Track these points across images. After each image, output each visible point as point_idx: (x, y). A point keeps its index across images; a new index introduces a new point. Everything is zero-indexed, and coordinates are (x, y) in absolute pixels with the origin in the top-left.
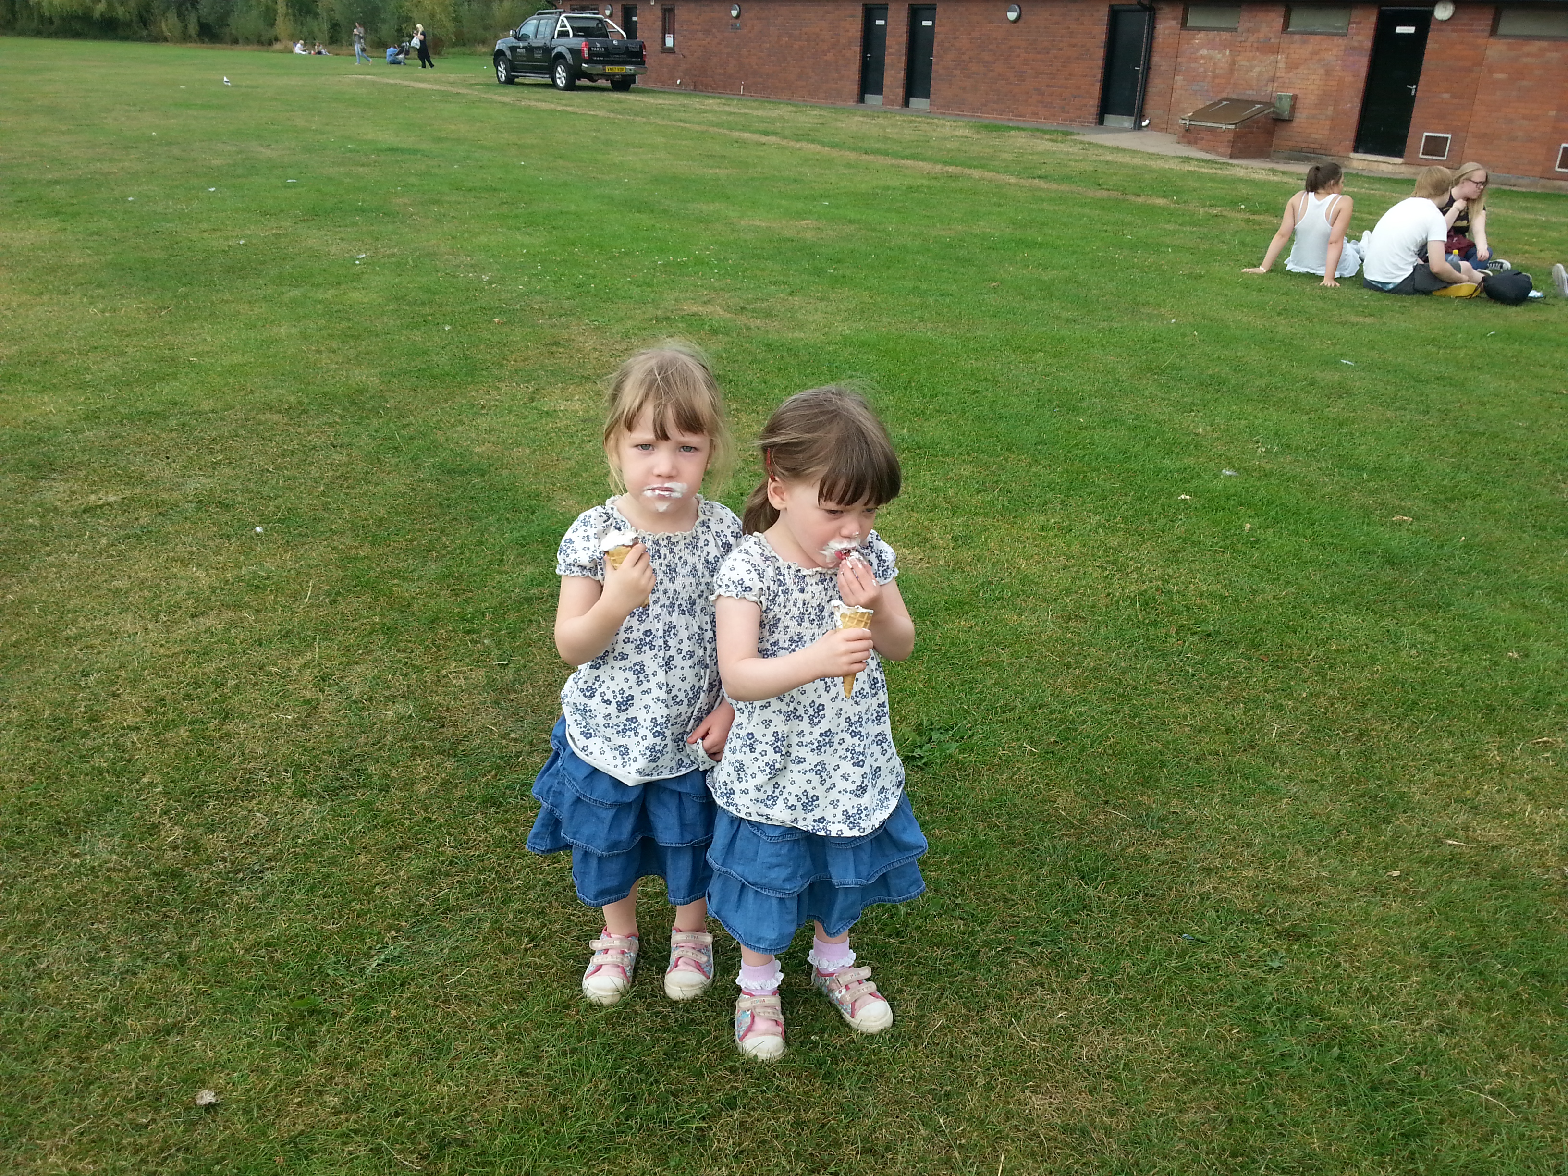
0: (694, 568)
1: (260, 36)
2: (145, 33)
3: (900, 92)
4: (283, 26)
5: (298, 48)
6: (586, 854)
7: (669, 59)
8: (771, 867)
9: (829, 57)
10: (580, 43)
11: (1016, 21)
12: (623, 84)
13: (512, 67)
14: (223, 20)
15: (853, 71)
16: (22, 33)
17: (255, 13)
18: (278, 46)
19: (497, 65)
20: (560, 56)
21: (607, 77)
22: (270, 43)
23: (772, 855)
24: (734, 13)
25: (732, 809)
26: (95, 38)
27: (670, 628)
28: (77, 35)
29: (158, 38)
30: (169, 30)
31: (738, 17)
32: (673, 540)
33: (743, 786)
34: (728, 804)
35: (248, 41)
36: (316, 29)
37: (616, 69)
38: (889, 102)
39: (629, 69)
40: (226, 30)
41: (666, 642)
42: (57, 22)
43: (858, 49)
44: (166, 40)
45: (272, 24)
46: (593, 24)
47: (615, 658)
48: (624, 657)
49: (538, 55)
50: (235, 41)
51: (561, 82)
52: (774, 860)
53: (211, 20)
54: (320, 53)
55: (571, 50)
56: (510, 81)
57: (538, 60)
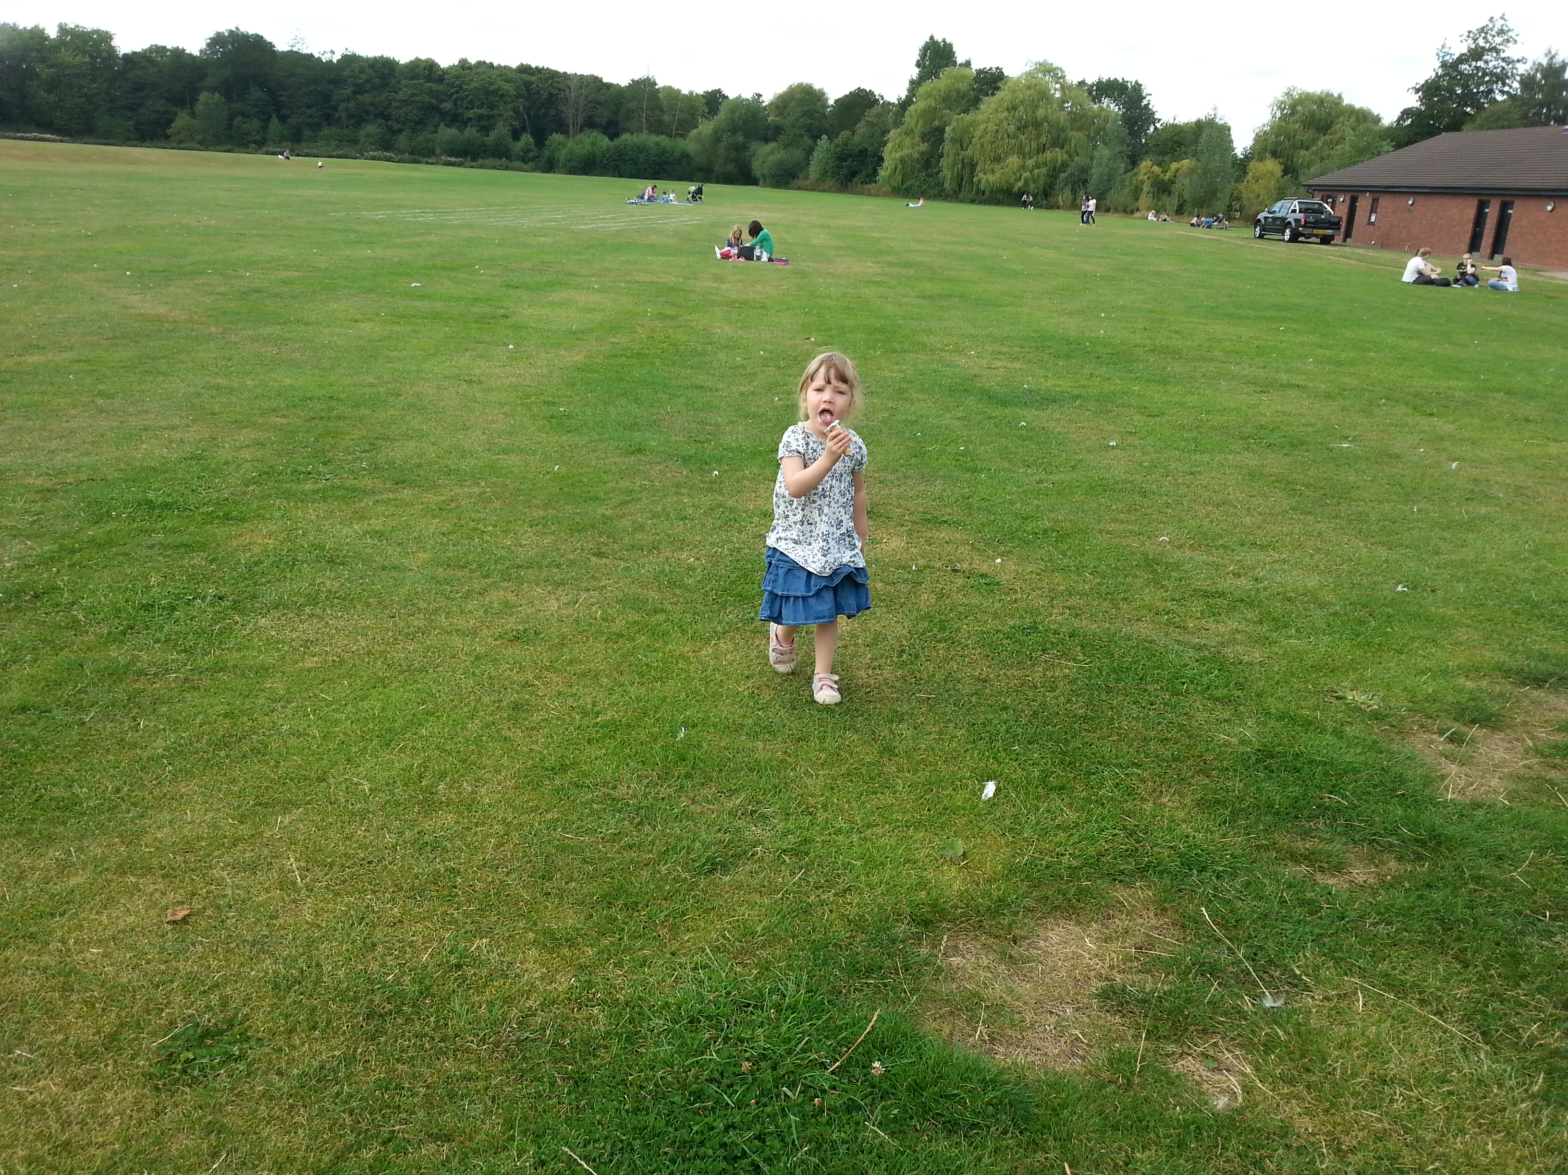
1: (1126, 207)
3: (1489, 250)
4: (1144, 200)
5: (1151, 216)
7: (1370, 229)
9: (1456, 229)
10: (1301, 216)
11: (1552, 211)
12: (1326, 240)
13: (1263, 229)
15: (1467, 239)
16: (962, 201)
17: (1127, 190)
18: (1137, 215)
19: (1256, 228)
20: (1289, 223)
21: (1316, 236)
22: (1132, 212)
24: (1410, 202)
26: (1009, 205)
28: (998, 203)
29: (1053, 207)
30: (1063, 202)
31: (1412, 205)
35: (1116, 210)
36: (1167, 203)
37: (1321, 232)
38: (1482, 257)
39: (1329, 232)
42: (987, 193)
44: (1058, 208)
45: (1137, 200)
46: (1316, 206)
49: (1278, 223)
51: (1287, 238)
54: (1165, 220)
55: (1295, 220)
56: (1261, 237)
57: (1278, 225)
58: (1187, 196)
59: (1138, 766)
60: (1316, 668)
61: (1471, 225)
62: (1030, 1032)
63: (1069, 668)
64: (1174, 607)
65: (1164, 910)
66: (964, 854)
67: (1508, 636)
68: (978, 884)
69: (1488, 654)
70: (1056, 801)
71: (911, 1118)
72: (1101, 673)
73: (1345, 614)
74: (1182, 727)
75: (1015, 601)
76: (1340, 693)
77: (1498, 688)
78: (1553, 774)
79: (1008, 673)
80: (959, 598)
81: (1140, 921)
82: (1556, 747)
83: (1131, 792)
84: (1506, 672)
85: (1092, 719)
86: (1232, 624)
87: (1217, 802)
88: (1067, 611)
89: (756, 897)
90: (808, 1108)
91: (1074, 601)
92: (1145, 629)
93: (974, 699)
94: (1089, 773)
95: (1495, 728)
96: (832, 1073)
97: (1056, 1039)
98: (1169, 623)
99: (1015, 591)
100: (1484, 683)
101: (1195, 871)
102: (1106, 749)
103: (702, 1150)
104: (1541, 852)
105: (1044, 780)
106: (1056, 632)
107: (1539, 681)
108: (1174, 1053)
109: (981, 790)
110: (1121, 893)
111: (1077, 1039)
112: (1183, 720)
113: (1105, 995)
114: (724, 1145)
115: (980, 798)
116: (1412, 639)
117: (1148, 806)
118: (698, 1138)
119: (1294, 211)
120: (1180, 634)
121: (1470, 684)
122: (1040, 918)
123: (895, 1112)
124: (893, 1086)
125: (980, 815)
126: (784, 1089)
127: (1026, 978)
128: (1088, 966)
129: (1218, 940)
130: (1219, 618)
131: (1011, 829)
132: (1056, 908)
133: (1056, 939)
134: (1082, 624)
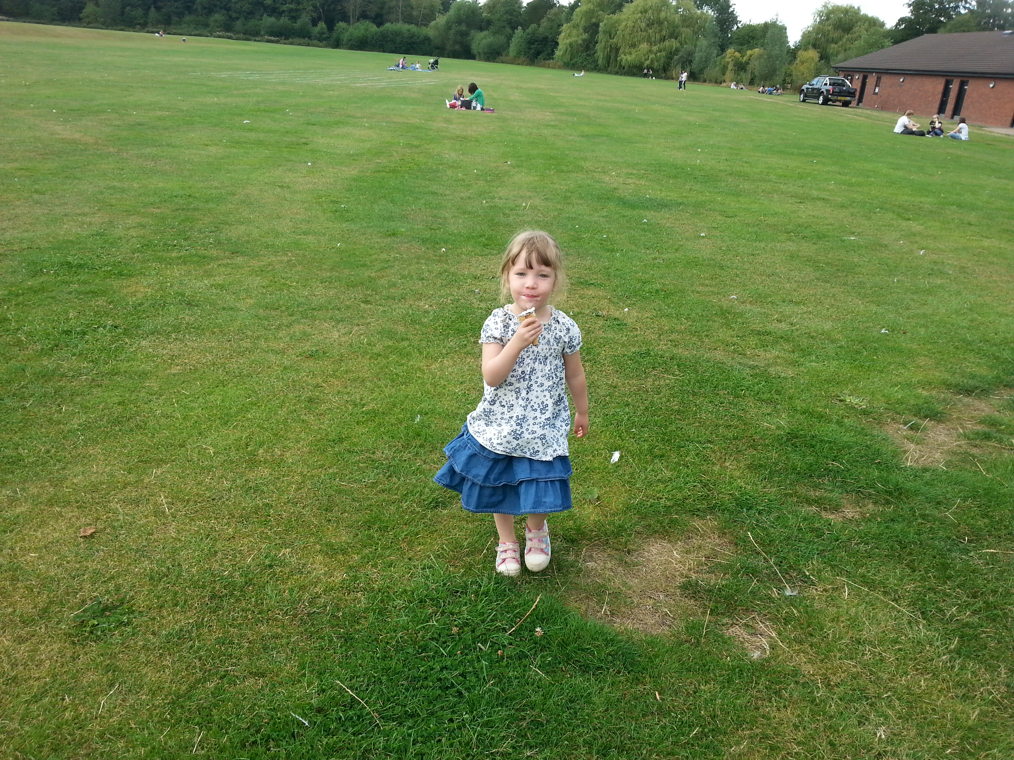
0: (549, 341)
1: (717, 79)
2: (664, 75)
3: (951, 113)
4: (729, 75)
5: (733, 86)
6: (473, 484)
7: (875, 97)
9: (930, 99)
10: (830, 88)
11: (993, 87)
12: (846, 104)
13: (805, 96)
14: (701, 71)
15: (937, 105)
16: (610, 73)
17: (718, 68)
18: (724, 84)
19: (800, 95)
20: (822, 92)
21: (840, 101)
22: (721, 83)
24: (901, 80)
27: (533, 370)
28: (634, 75)
31: (902, 82)
35: (710, 81)
36: (744, 77)
37: (843, 98)
38: (946, 117)
39: (848, 98)
40: (702, 76)
41: (530, 377)
42: (626, 68)
43: (940, 96)
44: (673, 79)
45: (724, 74)
46: (840, 81)
47: (507, 385)
48: (511, 384)
49: (815, 92)
50: (705, 81)
51: (820, 102)
53: (696, 71)
54: (742, 89)
55: (827, 90)
56: (804, 101)
57: (815, 94)
58: (757, 73)
59: (709, 442)
60: (828, 381)
62: (636, 610)
63: (670, 379)
64: (738, 341)
65: (725, 533)
66: (598, 498)
67: (951, 363)
68: (606, 517)
69: (937, 374)
70: (658, 465)
71: (560, 663)
72: (690, 383)
73: (848, 347)
74: (740, 418)
75: (636, 336)
76: (842, 398)
77: (943, 395)
78: (975, 451)
79: (630, 382)
80: (601, 334)
81: (709, 540)
82: (977, 434)
83: (706, 459)
84: (948, 386)
85: (683, 412)
86: (775, 353)
87: (761, 466)
88: (669, 343)
89: (464, 523)
90: (494, 657)
91: (674, 336)
92: (719, 355)
93: (607, 399)
94: (680, 447)
95: (939, 421)
96: (510, 634)
97: (653, 614)
98: (734, 351)
99: (637, 330)
100: (934, 393)
101: (745, 509)
102: (691, 432)
103: (426, 683)
104: (965, 499)
105: (650, 451)
106: (661, 357)
107: (968, 392)
108: (727, 624)
109: (611, 457)
110: (697, 523)
111: (666, 614)
112: (741, 413)
113: (684, 587)
114: (440, 680)
115: (609, 462)
116: (890, 364)
117: (717, 468)
118: (423, 675)
119: (826, 84)
120: (741, 358)
121: (925, 393)
122: (645, 538)
123: (550, 659)
124: (548, 643)
125: (609, 473)
126: (479, 644)
127: (635, 576)
128: (675, 568)
129: (758, 553)
130: (767, 349)
131: (629, 482)
132: (656, 532)
133: (655, 551)
134: (679, 351)
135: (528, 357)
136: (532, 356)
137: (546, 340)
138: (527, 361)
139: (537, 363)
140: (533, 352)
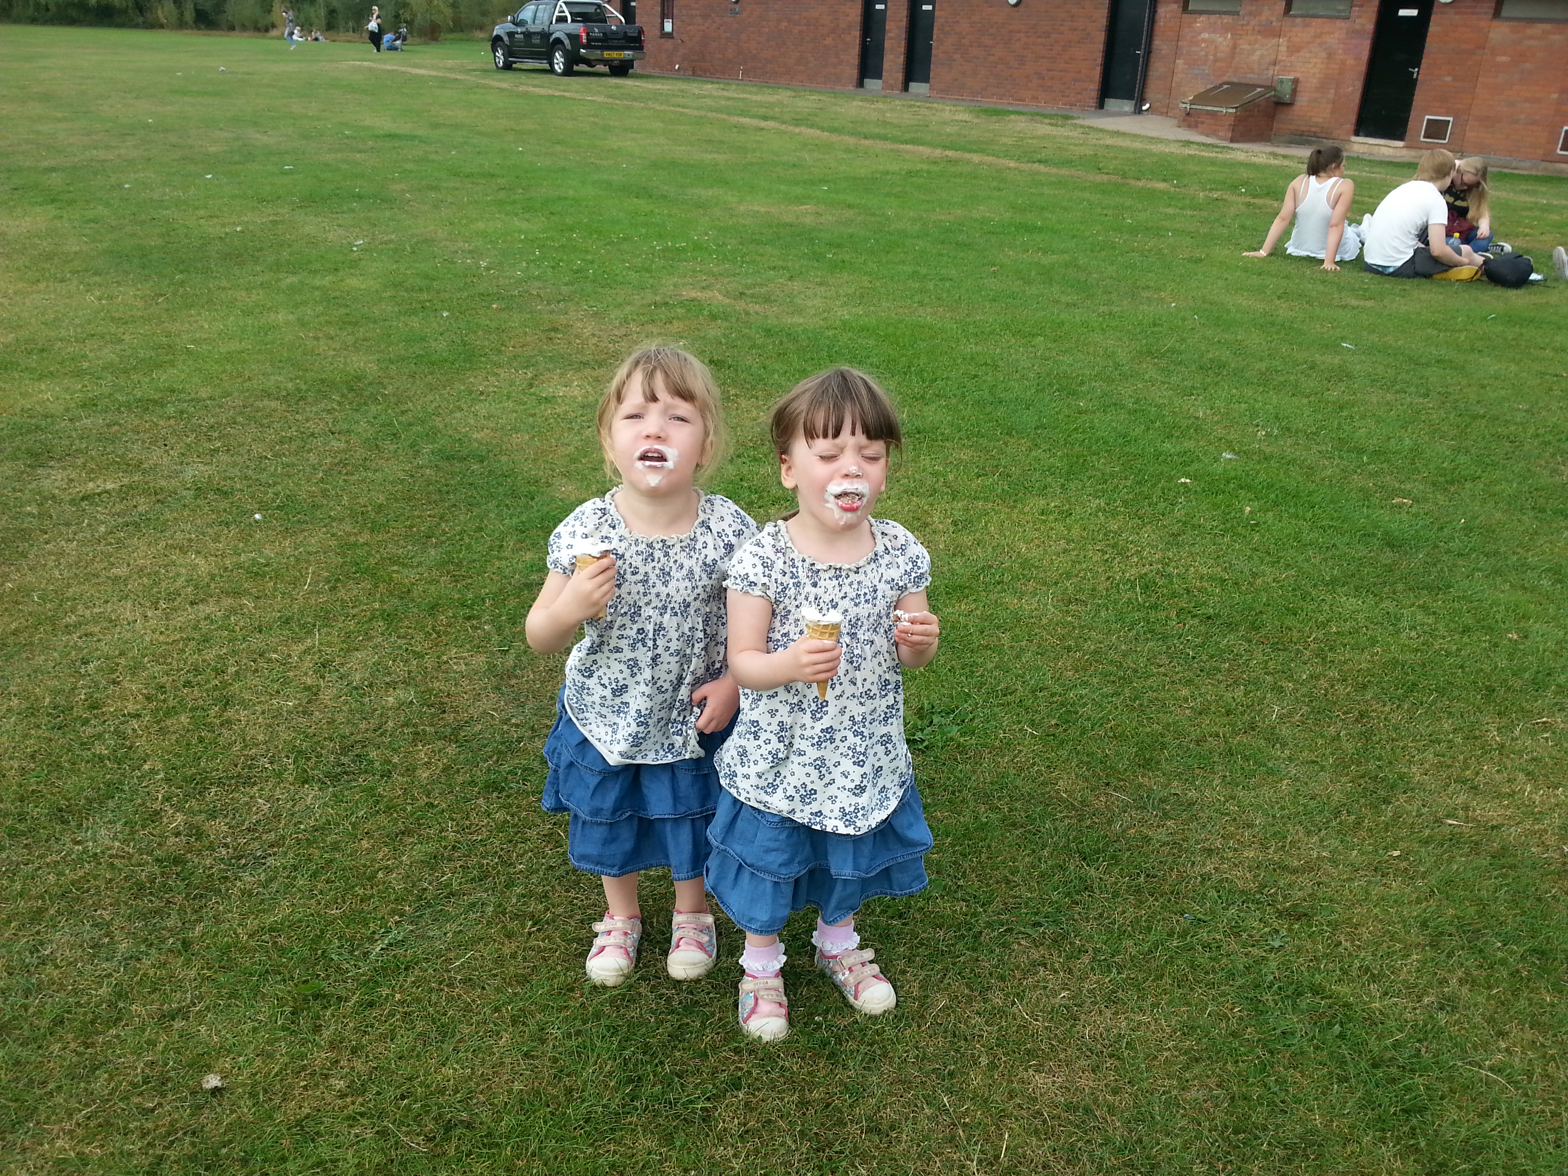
0: (691, 572)
1: (257, 22)
3: (900, 76)
5: (296, 35)
7: (668, 44)
8: (768, 851)
9: (828, 41)
10: (578, 28)
11: (1017, 5)
12: (621, 70)
13: (509, 53)
14: (219, 6)
15: (852, 56)
18: (274, 33)
19: (494, 50)
20: (558, 41)
21: (605, 62)
22: (266, 30)
23: (770, 839)
25: (733, 791)
27: (660, 627)
29: (154, 25)
30: (166, 18)
31: (737, 2)
32: (668, 543)
33: (745, 770)
34: (731, 786)
35: (244, 28)
36: (313, 15)
37: (615, 54)
38: (888, 86)
39: (627, 54)
40: (223, 17)
42: (53, 8)
44: (162, 26)
45: (270, 11)
46: (592, 9)
48: (618, 651)
49: (536, 41)
50: (232, 28)
51: (559, 67)
52: (772, 845)
53: (208, 6)
55: (569, 36)
56: (508, 67)
57: (536, 46)
61: (857, 33)
119: (562, 19)
135: (647, 604)
136: (656, 602)
137: (684, 572)
138: (647, 611)
139: (667, 616)
140: (658, 595)
